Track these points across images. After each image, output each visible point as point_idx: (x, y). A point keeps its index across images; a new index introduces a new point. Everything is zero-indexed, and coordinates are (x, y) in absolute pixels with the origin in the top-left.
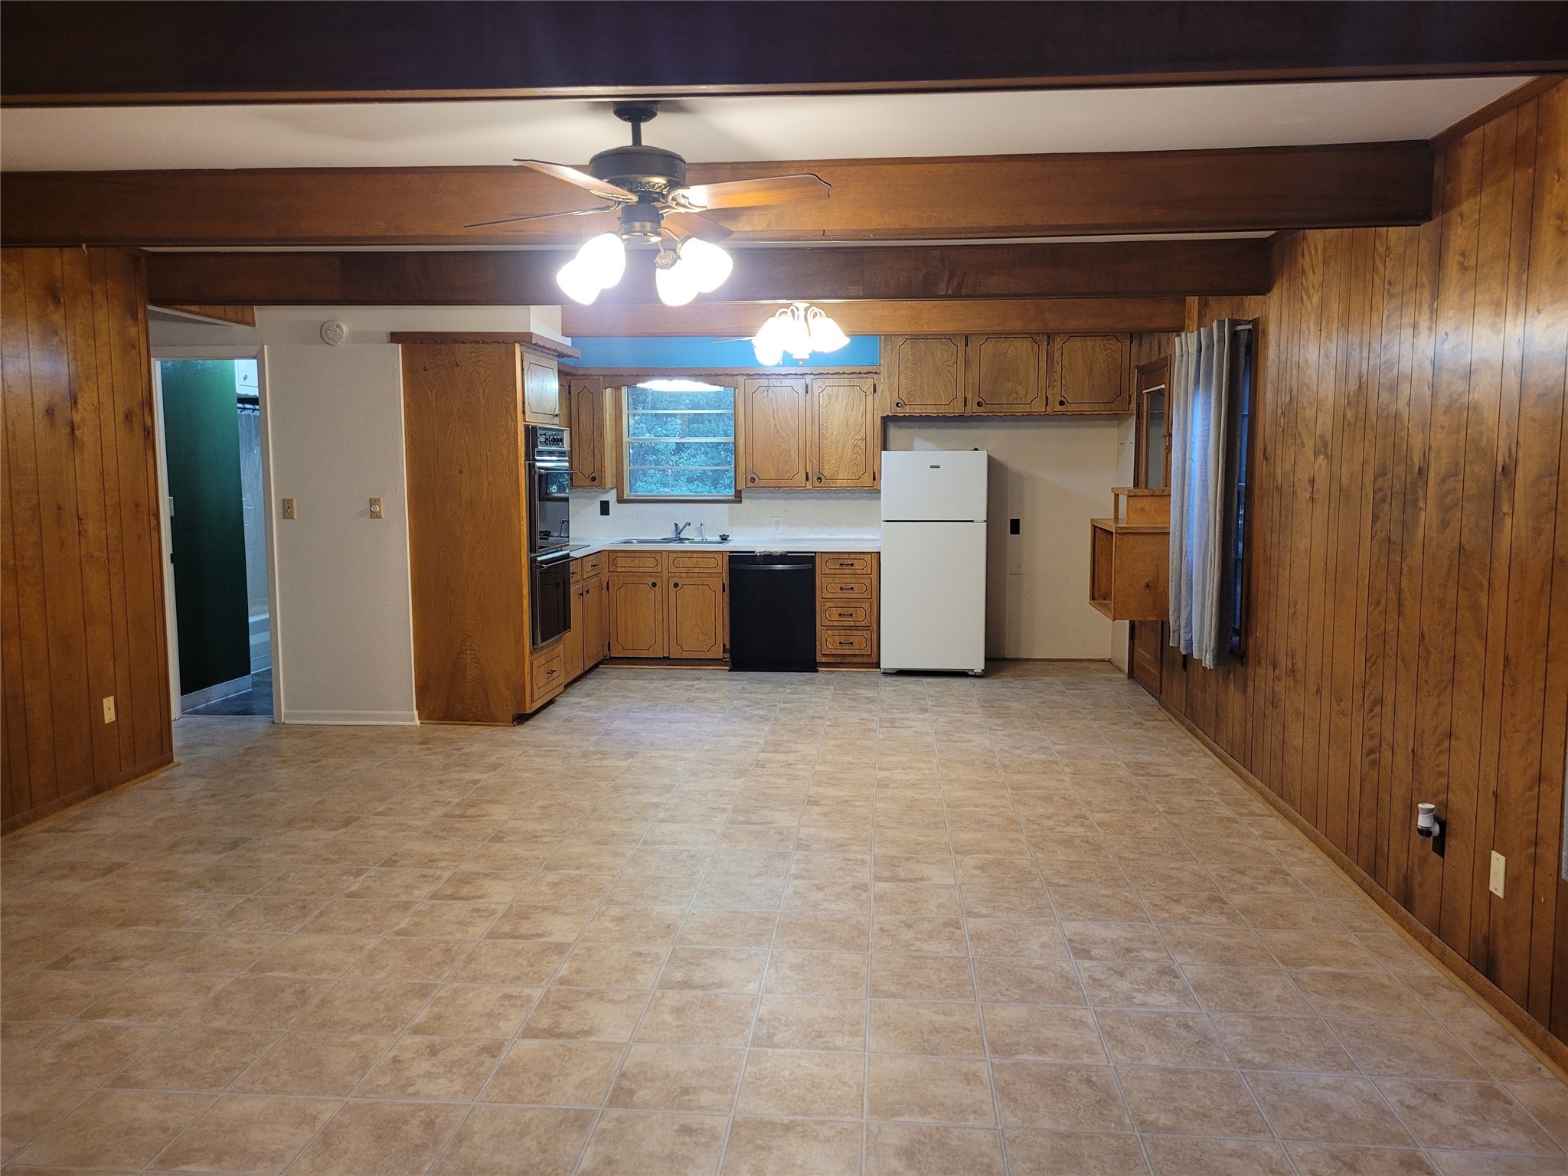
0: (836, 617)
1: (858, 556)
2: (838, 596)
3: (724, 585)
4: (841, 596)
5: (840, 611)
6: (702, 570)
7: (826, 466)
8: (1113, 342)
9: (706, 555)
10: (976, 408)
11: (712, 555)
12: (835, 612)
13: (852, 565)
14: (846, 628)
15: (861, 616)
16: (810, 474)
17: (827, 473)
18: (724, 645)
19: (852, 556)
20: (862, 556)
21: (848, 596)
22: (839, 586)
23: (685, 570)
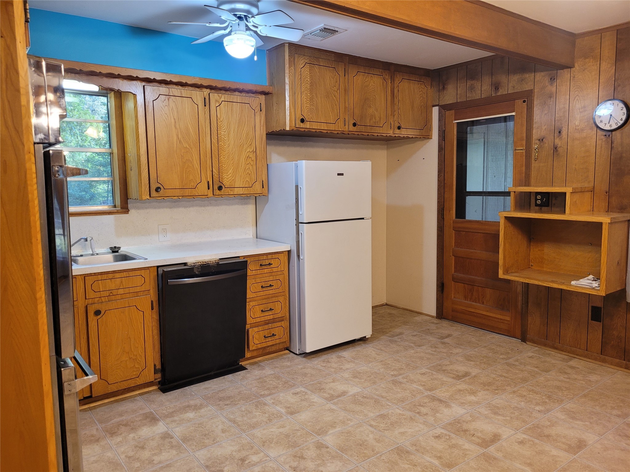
0: (259, 314)
1: (274, 256)
2: (259, 294)
3: (152, 302)
4: (262, 294)
5: (262, 307)
6: (127, 291)
7: (225, 176)
8: (423, 86)
9: (131, 274)
10: (352, 128)
11: (138, 273)
12: (258, 309)
13: (270, 264)
14: (267, 323)
15: (279, 310)
16: (211, 183)
17: (226, 182)
18: (155, 366)
19: (270, 257)
20: (276, 256)
21: (267, 293)
22: (260, 285)
23: (107, 293)
